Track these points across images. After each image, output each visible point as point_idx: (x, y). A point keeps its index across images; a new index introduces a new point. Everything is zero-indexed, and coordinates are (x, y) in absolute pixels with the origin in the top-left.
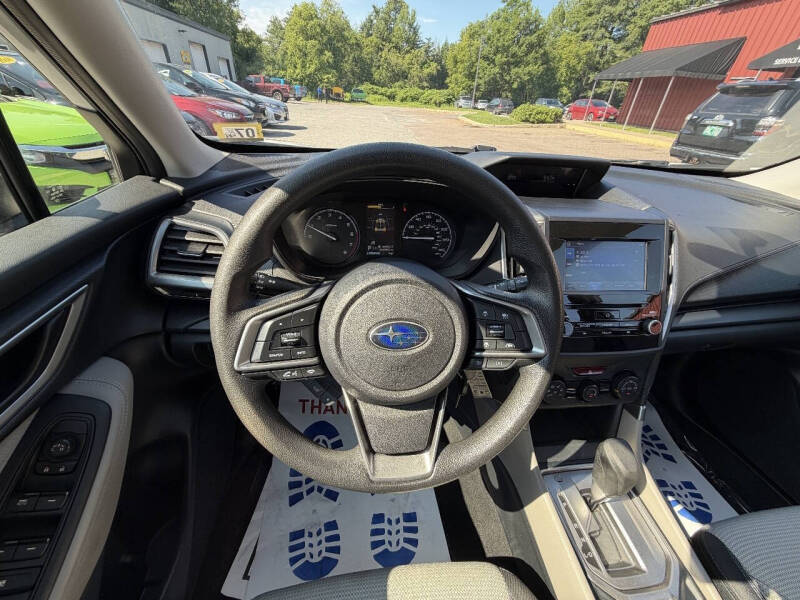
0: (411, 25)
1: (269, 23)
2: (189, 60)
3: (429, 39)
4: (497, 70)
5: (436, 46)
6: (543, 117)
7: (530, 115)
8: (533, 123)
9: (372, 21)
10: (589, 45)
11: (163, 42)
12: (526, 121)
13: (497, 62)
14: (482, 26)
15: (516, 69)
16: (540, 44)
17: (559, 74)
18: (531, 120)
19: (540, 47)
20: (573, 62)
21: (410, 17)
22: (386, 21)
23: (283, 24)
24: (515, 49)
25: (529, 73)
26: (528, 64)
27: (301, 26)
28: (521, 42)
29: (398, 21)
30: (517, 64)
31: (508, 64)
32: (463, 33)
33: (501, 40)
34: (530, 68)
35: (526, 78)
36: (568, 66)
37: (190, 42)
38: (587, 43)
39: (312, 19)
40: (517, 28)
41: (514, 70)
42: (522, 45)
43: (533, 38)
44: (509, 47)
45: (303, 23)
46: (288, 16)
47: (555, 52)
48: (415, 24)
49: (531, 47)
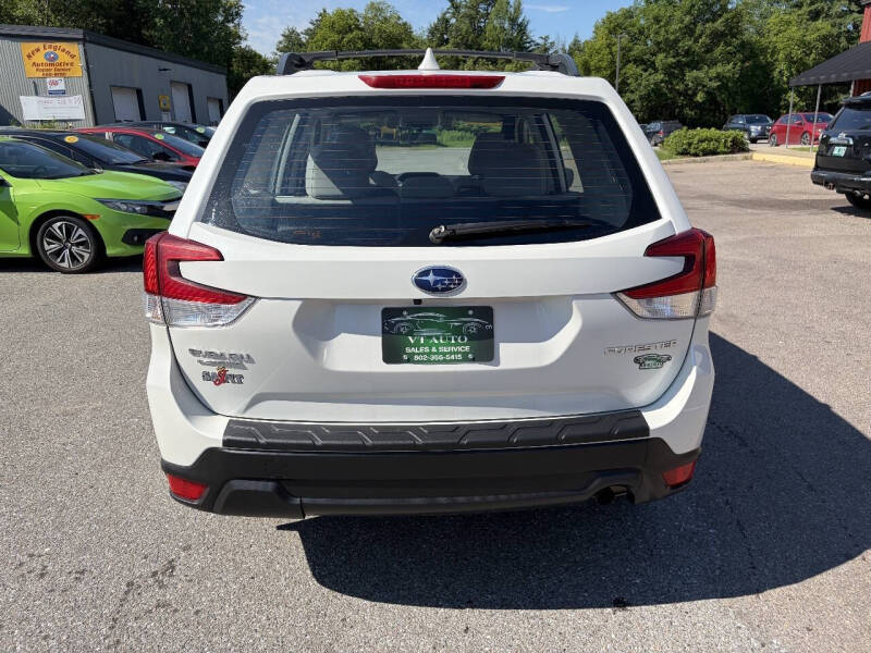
0: (513, 21)
1: (281, 38)
2: (168, 106)
3: (546, 39)
4: (660, 77)
5: (558, 47)
6: (712, 145)
7: (690, 144)
8: (696, 155)
9: (447, 21)
10: (823, 26)
11: (137, 86)
12: (685, 153)
13: (658, 64)
14: (628, 14)
15: (695, 73)
16: (733, 30)
17: (776, 74)
18: (692, 151)
19: (734, 36)
20: (797, 53)
21: (512, 10)
22: (472, 19)
23: (304, 38)
24: (687, 43)
25: (718, 77)
26: (714, 63)
27: (333, 42)
28: (698, 32)
29: (492, 16)
30: (695, 65)
31: (678, 65)
32: (597, 28)
33: (662, 32)
34: (719, 69)
35: (715, 84)
36: (790, 60)
37: (172, 82)
38: (819, 23)
39: (351, 31)
40: (689, 13)
41: (690, 75)
42: (700, 36)
43: (719, 25)
44: (676, 41)
45: (336, 37)
46: (312, 27)
47: (764, 41)
48: (520, 20)
49: (717, 37)
